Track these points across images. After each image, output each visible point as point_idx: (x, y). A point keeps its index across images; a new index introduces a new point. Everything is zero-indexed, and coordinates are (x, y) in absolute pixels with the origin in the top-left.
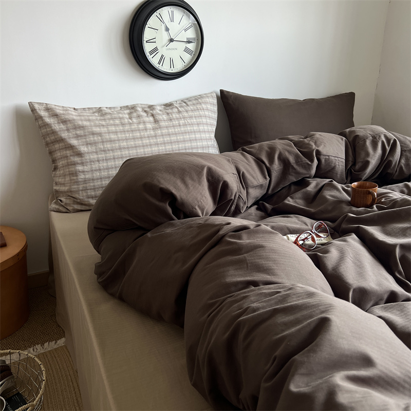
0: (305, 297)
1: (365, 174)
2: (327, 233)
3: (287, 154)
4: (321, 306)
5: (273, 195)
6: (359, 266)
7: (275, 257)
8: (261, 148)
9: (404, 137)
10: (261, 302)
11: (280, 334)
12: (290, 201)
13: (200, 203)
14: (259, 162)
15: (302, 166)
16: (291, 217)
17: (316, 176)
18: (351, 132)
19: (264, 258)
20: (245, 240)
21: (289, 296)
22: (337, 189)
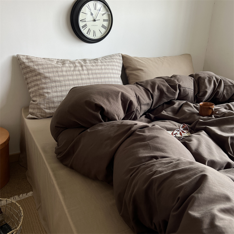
0: (188, 164)
1: (204, 98)
2: (188, 130)
3: (162, 86)
4: (199, 168)
5: (154, 109)
6: (209, 148)
7: (166, 143)
8: (147, 83)
9: (225, 79)
10: (164, 168)
11: (179, 185)
12: (164, 113)
13: (117, 113)
14: (147, 90)
15: (171, 93)
16: (167, 122)
17: (178, 99)
18: (196, 75)
19: (159, 143)
20: (147, 133)
21: (179, 164)
22: (191, 106)
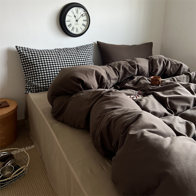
1: (156, 74)
2: (142, 95)
3: (125, 66)
5: (120, 83)
8: (115, 64)
9: (172, 60)
10: (119, 113)
11: (126, 120)
12: (127, 84)
13: (93, 84)
14: (115, 69)
15: (132, 71)
16: (128, 90)
17: (137, 75)
18: (151, 58)
21: (128, 110)
22: (146, 79)
